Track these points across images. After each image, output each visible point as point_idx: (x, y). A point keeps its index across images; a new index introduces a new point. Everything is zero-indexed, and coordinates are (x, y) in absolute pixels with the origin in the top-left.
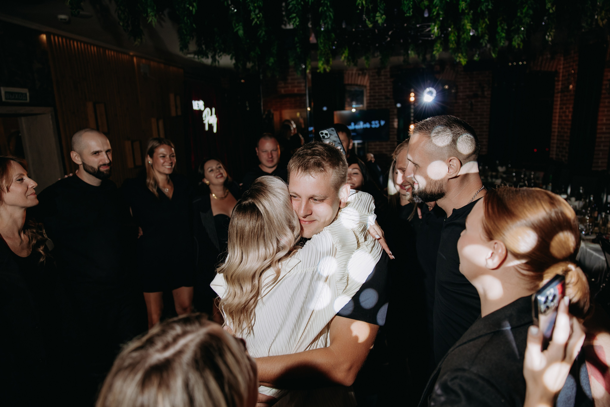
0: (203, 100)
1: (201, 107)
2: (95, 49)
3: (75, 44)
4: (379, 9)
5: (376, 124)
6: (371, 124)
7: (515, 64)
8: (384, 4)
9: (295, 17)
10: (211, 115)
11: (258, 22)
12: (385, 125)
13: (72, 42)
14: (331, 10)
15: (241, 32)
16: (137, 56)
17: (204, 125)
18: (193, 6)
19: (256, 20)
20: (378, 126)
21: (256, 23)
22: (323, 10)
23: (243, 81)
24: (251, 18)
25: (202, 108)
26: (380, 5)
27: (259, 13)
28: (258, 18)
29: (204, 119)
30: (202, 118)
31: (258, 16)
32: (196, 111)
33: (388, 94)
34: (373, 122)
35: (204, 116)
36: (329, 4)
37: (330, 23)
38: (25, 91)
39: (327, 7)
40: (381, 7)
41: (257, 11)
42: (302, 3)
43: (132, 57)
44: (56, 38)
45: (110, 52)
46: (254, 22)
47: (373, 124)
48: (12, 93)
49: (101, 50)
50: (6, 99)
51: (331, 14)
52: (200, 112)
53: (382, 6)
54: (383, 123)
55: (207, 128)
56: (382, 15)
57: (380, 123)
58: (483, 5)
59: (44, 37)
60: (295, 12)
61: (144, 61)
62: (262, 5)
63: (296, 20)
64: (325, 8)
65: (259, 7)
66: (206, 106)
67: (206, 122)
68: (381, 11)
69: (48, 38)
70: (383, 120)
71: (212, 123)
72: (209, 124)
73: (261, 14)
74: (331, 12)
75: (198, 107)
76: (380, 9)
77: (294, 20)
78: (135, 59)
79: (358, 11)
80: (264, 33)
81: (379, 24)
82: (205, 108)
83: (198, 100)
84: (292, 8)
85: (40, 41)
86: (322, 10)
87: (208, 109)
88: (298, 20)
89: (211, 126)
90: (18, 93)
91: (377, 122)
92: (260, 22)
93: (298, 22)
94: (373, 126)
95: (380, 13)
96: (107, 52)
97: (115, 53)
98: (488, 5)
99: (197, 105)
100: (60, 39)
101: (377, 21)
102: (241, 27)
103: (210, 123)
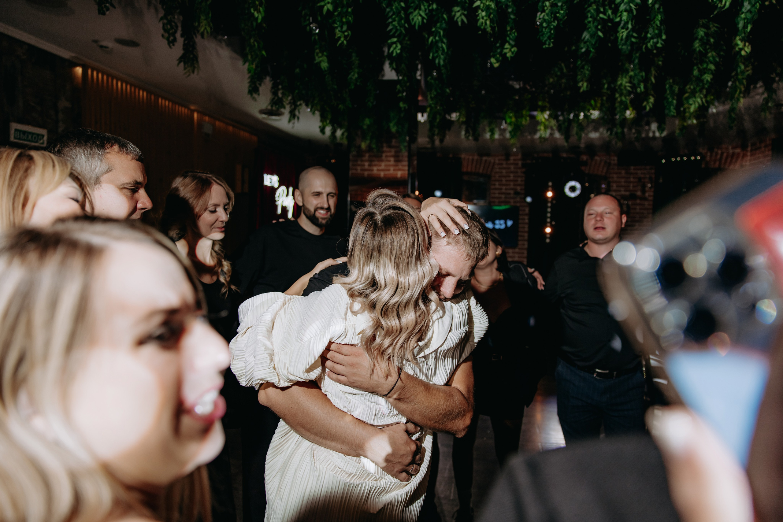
0: (277, 175)
1: (275, 183)
2: (145, 94)
3: (119, 84)
4: (508, 39)
5: (501, 225)
6: (494, 223)
7: (685, 158)
8: (516, 34)
9: (395, 43)
10: (287, 195)
11: (345, 42)
12: (512, 226)
13: (115, 81)
14: (445, 40)
15: (324, 65)
16: (198, 112)
17: (276, 206)
18: (259, 12)
19: (342, 39)
20: (503, 227)
21: (343, 42)
22: (434, 40)
23: (333, 161)
24: (336, 37)
25: (276, 185)
26: (510, 34)
27: (346, 31)
28: (345, 37)
29: (277, 199)
30: (275, 198)
31: (346, 34)
32: (266, 186)
33: (519, 188)
34: (497, 222)
35: (277, 195)
36: (442, 33)
37: (442, 57)
38: (44, 132)
39: (440, 36)
40: (511, 37)
41: (345, 28)
42: (406, 25)
43: (193, 111)
44: (95, 73)
45: (163, 101)
46: (340, 42)
47: (497, 224)
48: (24, 132)
49: (153, 97)
50: (15, 138)
51: (444, 46)
52: (273, 190)
53: (513, 35)
54: (510, 223)
55: (279, 211)
56: (512, 46)
57: (506, 223)
58: (649, 42)
59: (79, 70)
60: (396, 35)
61: (207, 118)
62: (352, 21)
63: (397, 46)
64: (437, 38)
65: (348, 23)
66: (281, 183)
67: (279, 203)
68: (512, 42)
69: (85, 72)
70: (510, 219)
71: (287, 206)
72: (282, 206)
73: (350, 32)
74: (444, 43)
75: (271, 182)
76: (510, 39)
77: (394, 46)
78: (196, 115)
79: (480, 32)
80: (356, 76)
81: (508, 58)
82: (279, 186)
83: (272, 174)
84: (391, 30)
85: (72, 76)
86: (432, 41)
87: (283, 188)
88: (399, 46)
89: (284, 209)
90: (33, 134)
91: (502, 222)
92: (347, 41)
93: (399, 49)
94: (497, 227)
95: (510, 44)
96: (160, 100)
97: (171, 104)
98: (657, 42)
99: (269, 180)
100: (100, 75)
101: (506, 54)
102: (325, 58)
103: (284, 205)
